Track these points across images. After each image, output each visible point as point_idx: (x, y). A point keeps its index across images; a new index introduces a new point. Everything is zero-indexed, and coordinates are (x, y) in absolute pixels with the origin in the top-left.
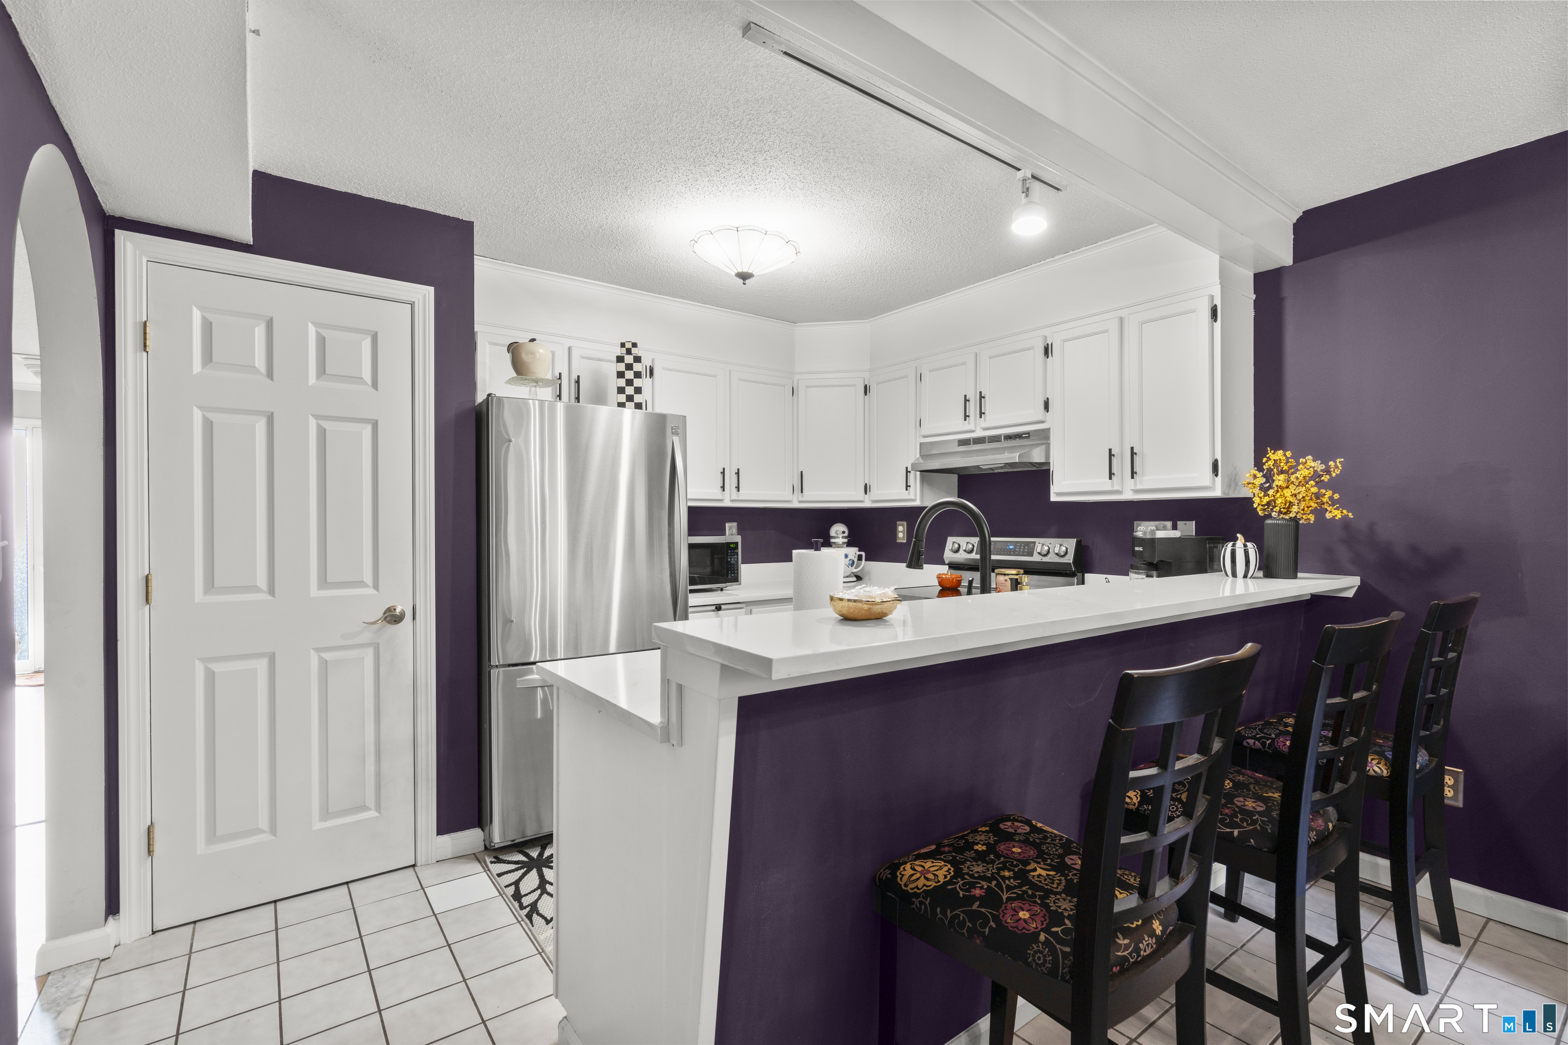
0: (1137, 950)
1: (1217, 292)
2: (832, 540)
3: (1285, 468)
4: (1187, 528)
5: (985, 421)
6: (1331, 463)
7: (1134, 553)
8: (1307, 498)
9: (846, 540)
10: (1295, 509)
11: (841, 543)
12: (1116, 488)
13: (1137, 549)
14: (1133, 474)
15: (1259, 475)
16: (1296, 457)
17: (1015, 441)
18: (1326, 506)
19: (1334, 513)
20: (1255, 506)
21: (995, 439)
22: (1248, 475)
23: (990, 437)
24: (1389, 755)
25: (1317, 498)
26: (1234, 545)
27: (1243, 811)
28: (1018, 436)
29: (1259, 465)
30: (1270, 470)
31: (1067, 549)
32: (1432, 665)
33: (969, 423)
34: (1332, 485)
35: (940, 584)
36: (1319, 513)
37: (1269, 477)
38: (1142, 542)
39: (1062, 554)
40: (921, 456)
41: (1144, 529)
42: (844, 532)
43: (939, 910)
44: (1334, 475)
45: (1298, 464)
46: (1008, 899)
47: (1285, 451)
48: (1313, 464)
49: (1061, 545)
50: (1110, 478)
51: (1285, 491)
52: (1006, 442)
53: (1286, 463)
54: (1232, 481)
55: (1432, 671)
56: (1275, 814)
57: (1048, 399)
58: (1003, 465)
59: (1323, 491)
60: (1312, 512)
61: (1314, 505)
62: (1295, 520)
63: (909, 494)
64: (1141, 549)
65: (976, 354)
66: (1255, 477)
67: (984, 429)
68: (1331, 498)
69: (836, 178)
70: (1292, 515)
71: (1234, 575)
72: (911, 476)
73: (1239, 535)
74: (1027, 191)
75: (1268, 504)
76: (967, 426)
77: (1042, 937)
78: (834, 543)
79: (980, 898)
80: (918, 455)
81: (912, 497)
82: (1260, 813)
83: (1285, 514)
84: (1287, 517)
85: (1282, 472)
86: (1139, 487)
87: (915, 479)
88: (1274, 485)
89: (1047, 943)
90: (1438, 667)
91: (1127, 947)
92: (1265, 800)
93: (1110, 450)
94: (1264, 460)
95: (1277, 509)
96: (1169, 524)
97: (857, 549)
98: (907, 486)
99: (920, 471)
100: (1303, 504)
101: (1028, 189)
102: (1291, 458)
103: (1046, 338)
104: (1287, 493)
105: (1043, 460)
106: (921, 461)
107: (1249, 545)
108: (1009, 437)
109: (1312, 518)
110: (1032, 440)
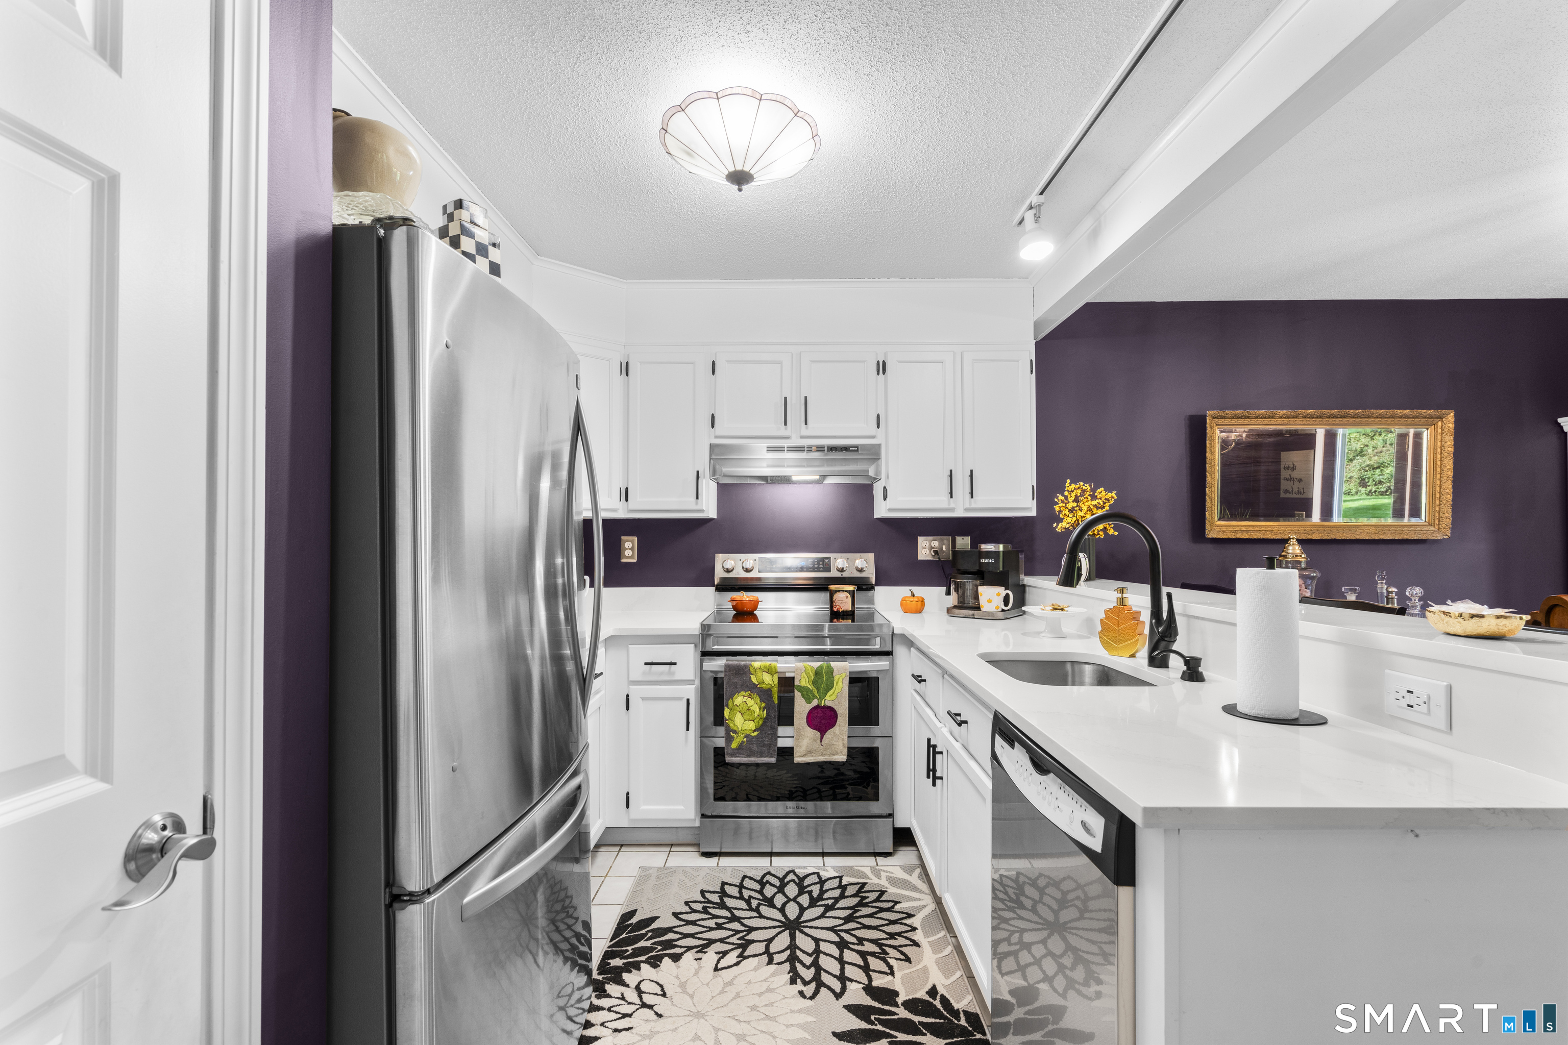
1: (1033, 349)
5: (810, 428)
14: (971, 494)
17: (841, 453)
28: (845, 449)
31: (867, 563)
33: (789, 429)
35: (734, 608)
39: (863, 568)
50: (950, 497)
52: (830, 453)
57: (879, 415)
63: (698, 504)
65: (794, 355)
72: (702, 482)
80: (711, 459)
81: (702, 506)
87: (708, 486)
93: (951, 471)
98: (698, 494)
103: (878, 355)
108: (833, 449)
110: (862, 454)
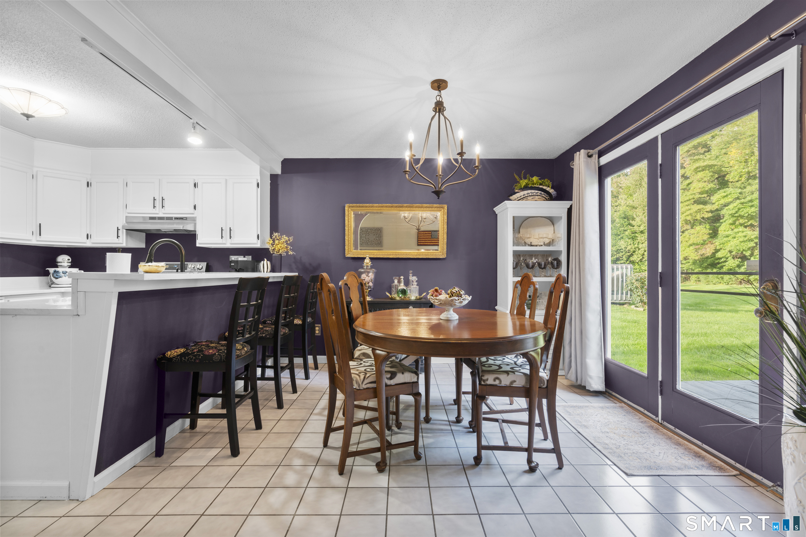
0: (241, 353)
1: (259, 178)
2: (59, 264)
3: (278, 238)
4: (248, 258)
5: (164, 210)
6: (290, 238)
7: (231, 266)
8: (284, 248)
9: (70, 264)
10: (281, 251)
11: (66, 266)
12: (224, 242)
13: (232, 264)
14: (230, 237)
15: (271, 240)
16: (281, 235)
17: (179, 220)
18: (289, 251)
19: (291, 253)
20: (270, 250)
21: (171, 218)
22: (268, 240)
23: (166, 217)
24: (302, 319)
25: (287, 248)
26: (264, 262)
27: (265, 330)
28: (182, 218)
29: (271, 237)
30: (274, 239)
31: (202, 267)
32: (311, 292)
33: (156, 210)
34: (291, 244)
36: (287, 252)
37: (274, 241)
38: (232, 262)
39: (200, 268)
40: (127, 222)
41: (233, 258)
42: (69, 260)
43: (183, 358)
44: (291, 241)
45: (282, 237)
46: (205, 350)
47: (278, 233)
48: (286, 238)
49: (200, 265)
50: (222, 238)
51: (278, 245)
52: (175, 220)
53: (279, 237)
54: (263, 242)
55: (311, 294)
56: (273, 330)
57: (195, 205)
58: (173, 230)
59: (288, 246)
60: (285, 252)
61: (286, 250)
62: (281, 254)
63: (119, 240)
64: (233, 264)
65: (160, 180)
66: (270, 241)
67: (164, 214)
68: (290, 248)
69: (103, 93)
70: (280, 253)
71: (264, 272)
72: (120, 232)
73: (265, 259)
74: (194, 128)
75: (274, 249)
76: (154, 211)
77: (217, 354)
78: (61, 265)
79: (197, 352)
80: (125, 222)
81: (121, 241)
82: (270, 330)
83: (278, 252)
84: (279, 254)
85: (278, 240)
86: (233, 242)
87: (123, 233)
88: (275, 244)
89: (218, 354)
90: (313, 293)
91: (239, 352)
92: (271, 328)
93: (222, 228)
94: (273, 235)
95: (276, 251)
96: (243, 257)
97: (78, 269)
98: (118, 237)
99: (126, 230)
100: (283, 250)
101: (195, 127)
102: (280, 235)
103: (195, 180)
104: (279, 246)
105: (193, 229)
106: (126, 225)
107: (268, 262)
108: (176, 218)
109: (285, 254)
110: (188, 220)
